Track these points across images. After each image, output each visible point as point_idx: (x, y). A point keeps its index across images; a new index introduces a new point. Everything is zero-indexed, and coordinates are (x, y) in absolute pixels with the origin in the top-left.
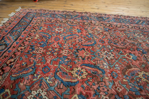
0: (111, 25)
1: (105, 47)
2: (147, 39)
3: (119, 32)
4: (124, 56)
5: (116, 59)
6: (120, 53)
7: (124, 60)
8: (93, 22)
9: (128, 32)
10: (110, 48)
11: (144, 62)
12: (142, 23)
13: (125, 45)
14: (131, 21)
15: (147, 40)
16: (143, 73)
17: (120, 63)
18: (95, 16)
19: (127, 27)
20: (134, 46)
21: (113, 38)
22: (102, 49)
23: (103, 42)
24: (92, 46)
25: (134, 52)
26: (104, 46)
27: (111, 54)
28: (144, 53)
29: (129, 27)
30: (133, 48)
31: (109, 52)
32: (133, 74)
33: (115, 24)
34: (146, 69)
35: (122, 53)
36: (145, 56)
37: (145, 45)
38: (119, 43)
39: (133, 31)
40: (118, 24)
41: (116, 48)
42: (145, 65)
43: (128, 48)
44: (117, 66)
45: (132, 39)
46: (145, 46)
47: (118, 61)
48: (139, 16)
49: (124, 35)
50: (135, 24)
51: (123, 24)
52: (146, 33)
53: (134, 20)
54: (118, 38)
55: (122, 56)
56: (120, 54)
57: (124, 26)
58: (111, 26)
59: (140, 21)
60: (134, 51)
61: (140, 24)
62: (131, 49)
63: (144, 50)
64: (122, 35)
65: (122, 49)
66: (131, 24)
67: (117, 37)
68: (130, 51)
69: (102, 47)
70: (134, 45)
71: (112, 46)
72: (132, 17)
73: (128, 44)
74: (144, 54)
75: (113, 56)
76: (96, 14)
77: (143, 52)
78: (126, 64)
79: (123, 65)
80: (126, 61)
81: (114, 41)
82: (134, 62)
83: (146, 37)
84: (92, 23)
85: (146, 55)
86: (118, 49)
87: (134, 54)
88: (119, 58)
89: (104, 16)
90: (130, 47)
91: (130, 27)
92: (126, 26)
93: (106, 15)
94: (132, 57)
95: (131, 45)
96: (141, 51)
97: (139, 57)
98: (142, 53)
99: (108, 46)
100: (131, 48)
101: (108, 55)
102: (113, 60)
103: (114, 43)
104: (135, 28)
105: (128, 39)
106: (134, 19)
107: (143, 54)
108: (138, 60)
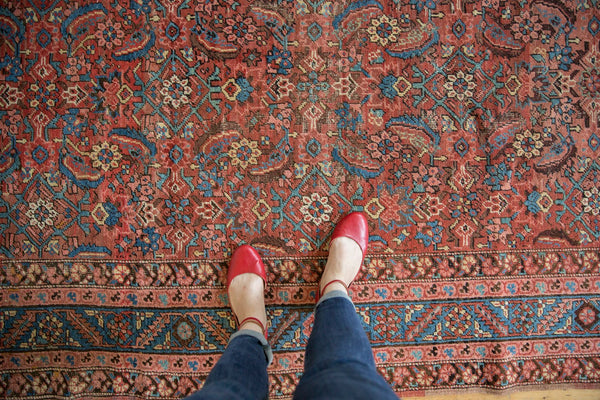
1: (175, 59)
4: (218, 89)
5: (193, 104)
6: (213, 77)
7: (214, 104)
10: (190, 59)
11: (261, 108)
13: (238, 39)
16: (244, 143)
17: (200, 118)
20: (266, 39)
21: (215, 3)
22: (165, 69)
23: (175, 31)
24: (141, 56)
25: (255, 69)
26: (173, 56)
27: (186, 88)
28: (281, 70)
30: (259, 49)
31: (182, 79)
32: (218, 150)
34: (253, 132)
35: (216, 80)
36: (277, 82)
38: (225, 29)
41: (207, 60)
42: (258, 118)
43: (244, 54)
44: (189, 129)
46: (302, 33)
47: (197, 111)
55: (214, 89)
56: (209, 85)
60: (257, 65)
62: (251, 56)
63: (291, 55)
65: (224, 60)
68: (244, 67)
69: (167, 62)
70: (270, 35)
71: (198, 51)
73: (250, 32)
74: (281, 74)
75: (188, 95)
77: (282, 67)
78: (214, 118)
79: (204, 122)
80: (218, 108)
81: (212, 23)
82: (237, 109)
85: (281, 80)
86: (212, 64)
87: (251, 78)
88: (203, 100)
90: (251, 46)
94: (239, 90)
95: (259, 38)
96: (278, 60)
97: (259, 88)
98: (275, 71)
99: (186, 50)
100: (252, 52)
101: (177, 91)
102: (185, 109)
103: (208, 33)
107: (278, 74)
108: (250, 100)
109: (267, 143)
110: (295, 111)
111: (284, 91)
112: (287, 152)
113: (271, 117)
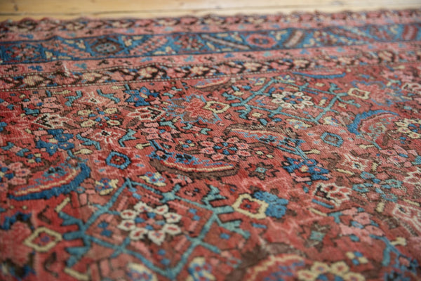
0: (159, 70)
1: (134, 186)
2: (327, 109)
3: (200, 98)
4: (228, 209)
5: (191, 233)
6: (211, 197)
7: (230, 227)
8: (67, 67)
9: (240, 93)
10: (160, 184)
11: (317, 218)
12: (302, 39)
13: (229, 157)
14: (255, 40)
15: (328, 114)
16: (319, 268)
17: (213, 248)
18: (80, 34)
19: (235, 71)
20: (270, 152)
21: (174, 131)
22: (119, 200)
23: (122, 160)
24: (68, 191)
25: (275, 180)
26: (129, 183)
27: (168, 215)
28: (315, 177)
29: (244, 68)
30: (267, 162)
31: (155, 206)
33: (180, 61)
34: (327, 251)
35: (217, 199)
36: (319, 189)
37: (317, 138)
38: (203, 151)
39: (266, 82)
40: (194, 59)
41: (190, 181)
42: (322, 231)
43: (246, 169)
44: (198, 269)
45: (263, 121)
46: (317, 142)
47: (203, 240)
48: (287, 11)
49: (225, 109)
50: (272, 49)
51: (218, 58)
52: (321, 85)
53: (265, 33)
54: (196, 128)
55: (219, 210)
56: (209, 207)
57: (222, 69)
58: (161, 73)
59: (292, 32)
60: (275, 176)
61: (294, 47)
62: (259, 169)
63: (317, 162)
64: (215, 111)
65: (219, 178)
66: (254, 54)
67: (190, 126)
68: (256, 182)
69: (121, 190)
70: (273, 149)
71: (169, 175)
72: (255, 17)
73: (242, 149)
74: (318, 180)
75: (176, 223)
76: (85, 22)
77: (314, 173)
78: (241, 245)
79: (225, 254)
80: (240, 231)
81: (180, 148)
82: (275, 226)
83: (323, 102)
84: (61, 73)
85: (324, 186)
86: (201, 184)
87: (275, 191)
88: (208, 225)
89: (123, 30)
90: (253, 161)
91: (250, 66)
92: (230, 66)
93: (132, 23)
94: (264, 205)
95: (260, 153)
96: (304, 169)
97: (294, 198)
98: (308, 179)
99: (149, 176)
100: (258, 166)
101: (151, 221)
102: (177, 241)
103: (178, 156)
104: (271, 68)
105: (245, 124)
106: (265, 27)
107: (313, 181)
108: (292, 213)
109: (363, 260)
110: (375, 214)
111: (339, 196)
112: (410, 268)
113: (342, 226)
